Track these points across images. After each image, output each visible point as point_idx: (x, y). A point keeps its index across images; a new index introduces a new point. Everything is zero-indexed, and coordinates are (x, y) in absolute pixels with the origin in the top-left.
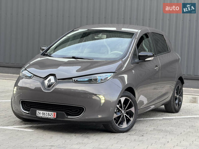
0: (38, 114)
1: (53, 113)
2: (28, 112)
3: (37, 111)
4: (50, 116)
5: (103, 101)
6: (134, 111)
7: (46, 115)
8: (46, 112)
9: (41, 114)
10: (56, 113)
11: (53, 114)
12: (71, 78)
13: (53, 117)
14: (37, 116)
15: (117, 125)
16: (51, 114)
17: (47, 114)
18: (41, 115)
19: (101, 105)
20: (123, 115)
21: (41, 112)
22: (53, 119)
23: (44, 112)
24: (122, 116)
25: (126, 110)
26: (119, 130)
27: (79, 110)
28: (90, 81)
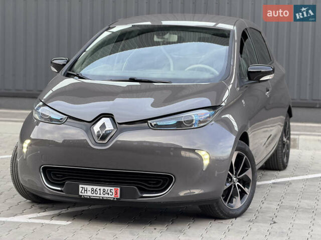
0: (83, 191)
1: (113, 188)
2: (59, 189)
3: (80, 186)
4: (107, 196)
5: (206, 162)
6: (250, 177)
7: (99, 193)
8: (99, 187)
9: (87, 190)
10: (119, 189)
11: (113, 191)
12: (145, 121)
13: (113, 196)
14: (81, 196)
15: (226, 204)
16: (109, 191)
17: (102, 191)
18: (89, 194)
19: (204, 170)
20: (235, 186)
21: (89, 187)
22: (113, 201)
23: (95, 187)
24: (233, 187)
25: (239, 176)
26: (229, 213)
27: (162, 181)
28: (179, 125)
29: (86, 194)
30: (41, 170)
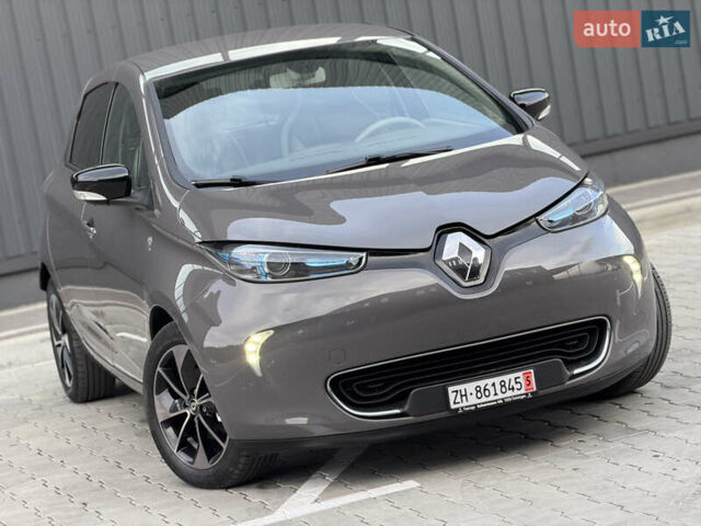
0: (458, 400)
1: (520, 374)
2: (397, 411)
3: (450, 389)
4: (510, 393)
7: (493, 393)
8: (489, 381)
9: (467, 395)
10: (532, 371)
11: (521, 380)
13: (523, 391)
14: (458, 409)
16: (513, 383)
17: (498, 387)
18: (473, 400)
21: (470, 387)
23: (482, 383)
29: (465, 404)
30: (328, 387)
